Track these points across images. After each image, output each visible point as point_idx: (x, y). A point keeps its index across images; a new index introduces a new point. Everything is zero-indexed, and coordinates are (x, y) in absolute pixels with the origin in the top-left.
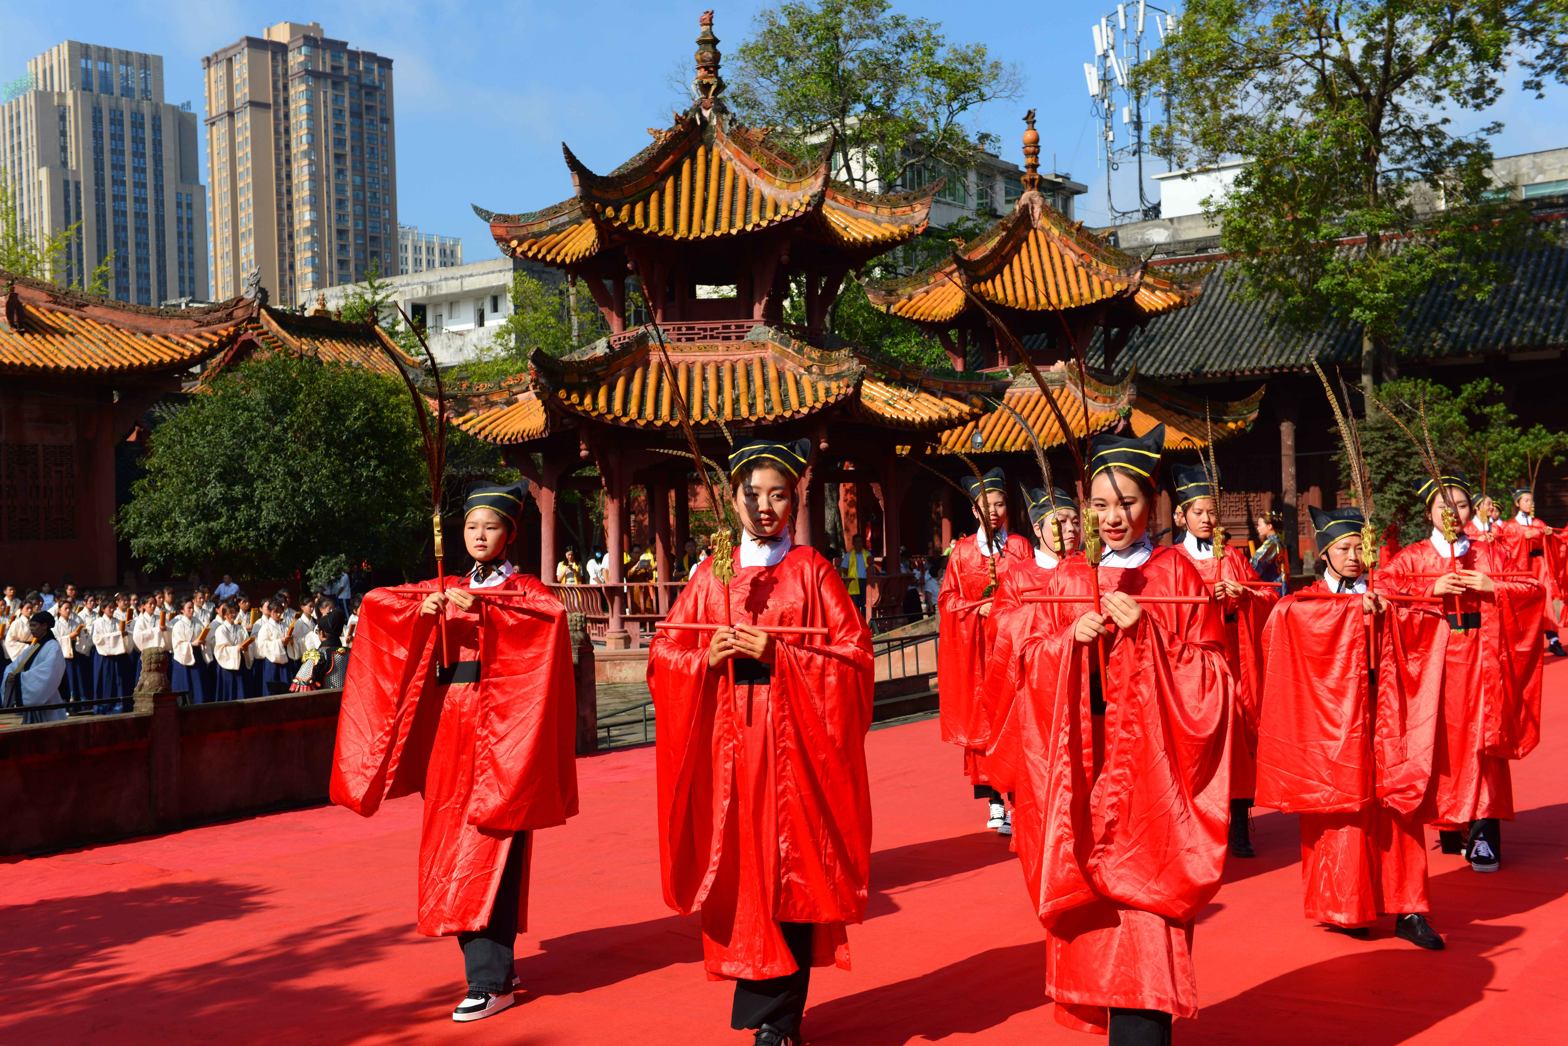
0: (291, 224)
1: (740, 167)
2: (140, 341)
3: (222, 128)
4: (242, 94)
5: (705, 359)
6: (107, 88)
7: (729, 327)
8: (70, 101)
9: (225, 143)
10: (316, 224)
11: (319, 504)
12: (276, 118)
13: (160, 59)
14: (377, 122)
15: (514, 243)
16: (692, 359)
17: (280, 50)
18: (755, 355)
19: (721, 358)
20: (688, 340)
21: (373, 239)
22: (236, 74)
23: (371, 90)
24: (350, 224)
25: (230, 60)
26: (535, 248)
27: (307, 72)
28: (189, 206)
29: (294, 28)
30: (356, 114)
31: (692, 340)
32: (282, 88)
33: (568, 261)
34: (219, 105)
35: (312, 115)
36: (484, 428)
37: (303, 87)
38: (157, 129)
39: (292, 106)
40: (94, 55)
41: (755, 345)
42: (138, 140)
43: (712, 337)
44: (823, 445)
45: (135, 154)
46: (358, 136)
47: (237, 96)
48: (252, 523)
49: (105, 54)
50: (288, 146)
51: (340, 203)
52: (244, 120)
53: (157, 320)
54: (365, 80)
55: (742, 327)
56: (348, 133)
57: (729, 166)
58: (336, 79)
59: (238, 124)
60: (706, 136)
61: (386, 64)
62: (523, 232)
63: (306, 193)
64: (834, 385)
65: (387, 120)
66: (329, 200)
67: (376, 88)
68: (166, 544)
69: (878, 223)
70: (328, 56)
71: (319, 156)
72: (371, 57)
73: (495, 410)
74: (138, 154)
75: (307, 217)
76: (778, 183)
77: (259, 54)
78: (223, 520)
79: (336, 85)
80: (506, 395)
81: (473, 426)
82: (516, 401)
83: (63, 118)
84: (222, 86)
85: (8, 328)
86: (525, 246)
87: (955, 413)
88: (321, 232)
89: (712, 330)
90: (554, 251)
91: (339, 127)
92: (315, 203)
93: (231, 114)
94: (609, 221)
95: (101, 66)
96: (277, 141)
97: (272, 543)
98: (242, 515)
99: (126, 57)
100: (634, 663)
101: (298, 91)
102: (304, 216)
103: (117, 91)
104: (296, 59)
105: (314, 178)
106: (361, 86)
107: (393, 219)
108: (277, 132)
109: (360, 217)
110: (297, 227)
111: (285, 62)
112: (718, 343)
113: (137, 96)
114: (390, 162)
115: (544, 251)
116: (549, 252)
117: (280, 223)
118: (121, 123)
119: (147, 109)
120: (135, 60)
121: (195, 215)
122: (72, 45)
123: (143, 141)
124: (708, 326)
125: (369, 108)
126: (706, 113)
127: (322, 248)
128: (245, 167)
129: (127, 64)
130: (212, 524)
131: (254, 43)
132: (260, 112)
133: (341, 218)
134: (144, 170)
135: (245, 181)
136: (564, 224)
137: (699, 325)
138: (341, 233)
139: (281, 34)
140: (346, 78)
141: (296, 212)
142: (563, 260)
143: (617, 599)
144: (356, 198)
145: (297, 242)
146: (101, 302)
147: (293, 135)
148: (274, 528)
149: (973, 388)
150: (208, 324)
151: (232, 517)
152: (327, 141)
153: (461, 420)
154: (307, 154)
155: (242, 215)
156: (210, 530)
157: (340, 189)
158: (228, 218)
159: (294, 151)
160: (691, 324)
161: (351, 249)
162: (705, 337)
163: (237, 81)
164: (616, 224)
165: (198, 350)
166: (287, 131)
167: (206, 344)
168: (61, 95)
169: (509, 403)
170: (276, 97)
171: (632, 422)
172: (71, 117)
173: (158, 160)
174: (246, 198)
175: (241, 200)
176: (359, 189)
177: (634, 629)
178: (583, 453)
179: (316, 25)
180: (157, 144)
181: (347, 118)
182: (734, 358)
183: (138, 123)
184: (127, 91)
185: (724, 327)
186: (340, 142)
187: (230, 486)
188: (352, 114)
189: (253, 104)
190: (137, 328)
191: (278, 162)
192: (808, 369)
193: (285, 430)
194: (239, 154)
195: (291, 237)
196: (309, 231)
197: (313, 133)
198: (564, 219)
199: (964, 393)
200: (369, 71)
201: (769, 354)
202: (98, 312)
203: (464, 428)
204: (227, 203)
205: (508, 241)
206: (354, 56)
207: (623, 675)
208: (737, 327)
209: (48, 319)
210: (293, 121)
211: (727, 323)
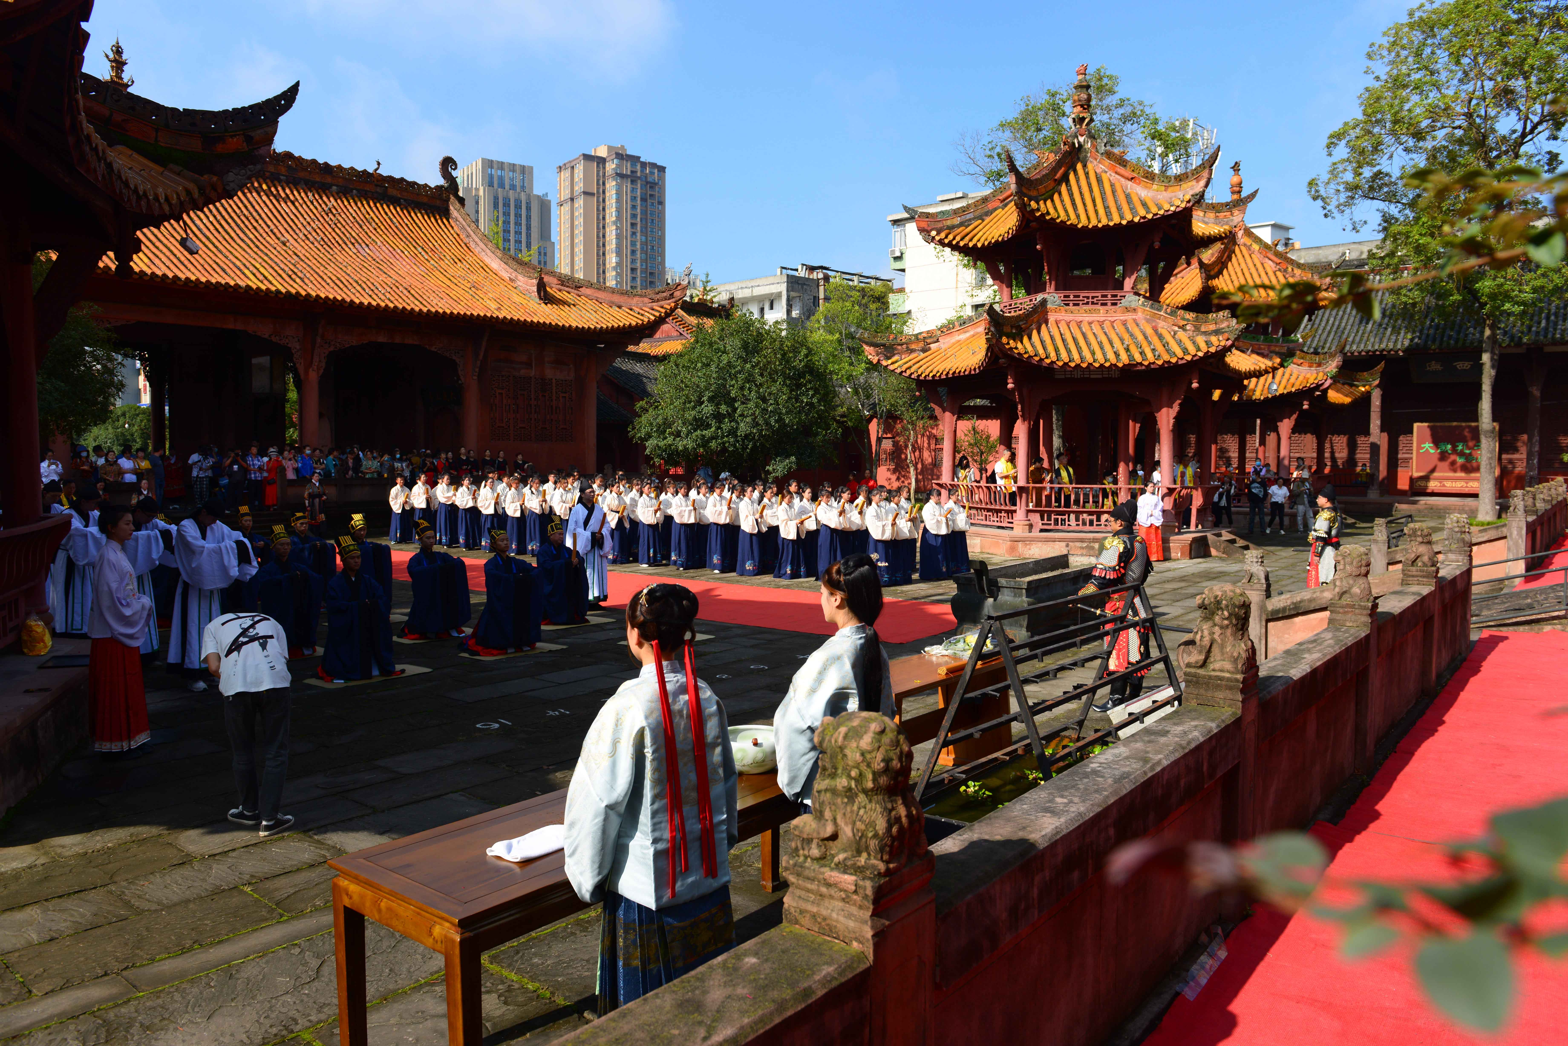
0: (604, 264)
1: (1114, 177)
2: (614, 310)
3: (567, 207)
4: (579, 187)
5: (1090, 319)
6: (502, 185)
7: (1106, 296)
8: (481, 193)
9: (568, 217)
10: (619, 264)
11: (780, 420)
12: (598, 201)
13: (532, 168)
14: (656, 204)
15: (934, 233)
16: (1080, 319)
17: (601, 161)
18: (1129, 317)
19: (1102, 319)
20: (1075, 305)
21: (651, 274)
22: (576, 176)
23: (653, 185)
24: (638, 265)
25: (573, 168)
26: (951, 237)
27: (617, 174)
28: (545, 254)
29: (610, 148)
30: (644, 200)
31: (1078, 305)
32: (602, 184)
33: (979, 245)
34: (566, 194)
35: (619, 200)
36: (910, 368)
37: (614, 183)
38: (529, 209)
39: (607, 194)
40: (495, 166)
41: (1127, 309)
42: (518, 216)
43: (1093, 303)
44: (1195, 385)
45: (516, 224)
46: (644, 212)
47: (576, 188)
48: (733, 432)
49: (501, 166)
50: (604, 218)
51: (633, 252)
52: (580, 203)
53: (626, 297)
54: (650, 179)
55: (1116, 296)
56: (639, 210)
57: (1105, 177)
58: (633, 178)
59: (576, 205)
60: (1082, 156)
61: (662, 169)
62: (940, 225)
63: (614, 246)
64: (1214, 339)
65: (661, 203)
66: (626, 251)
67: (656, 184)
68: (670, 445)
69: (1206, 223)
70: (629, 164)
71: (622, 224)
72: (653, 165)
73: (913, 355)
74: (518, 224)
75: (614, 260)
76: (1155, 187)
77: (589, 163)
78: (713, 429)
79: (632, 182)
80: (921, 344)
81: (900, 366)
82: (930, 349)
83: (477, 203)
84: (568, 183)
85: (537, 300)
86: (943, 235)
87: (1263, 367)
88: (622, 270)
89: (1093, 298)
90: (967, 238)
91: (634, 207)
92: (619, 253)
93: (572, 199)
94: (1033, 211)
95: (499, 172)
96: (598, 215)
97: (744, 448)
98: (726, 425)
99: (512, 168)
100: (1040, 544)
101: (611, 186)
102: (612, 260)
103: (507, 187)
104: (610, 167)
105: (619, 237)
106: (647, 183)
107: (663, 262)
108: (598, 210)
109: (644, 261)
110: (608, 266)
111: (604, 168)
112: (1098, 307)
113: (518, 190)
114: (662, 228)
115: (958, 238)
116: (962, 239)
117: (598, 264)
118: (509, 206)
119: (523, 197)
120: (518, 169)
121: (548, 259)
122: (483, 160)
123: (520, 216)
124: (1091, 295)
125: (651, 195)
126: (1081, 139)
127: (622, 278)
128: (579, 230)
129: (514, 171)
130: (704, 432)
131: (587, 157)
132: (589, 198)
133: (633, 261)
134: (521, 233)
135: (579, 239)
136: (970, 220)
137: (1083, 294)
138: (633, 270)
139: (602, 152)
140: (639, 178)
141: (607, 257)
142: (975, 245)
143: (1024, 495)
144: (642, 249)
145: (608, 275)
146: (590, 285)
147: (607, 211)
148: (746, 436)
149: (1273, 348)
150: (658, 301)
151: (719, 428)
152: (627, 215)
153: (890, 362)
154: (615, 223)
155: (576, 259)
156: (703, 436)
157: (633, 244)
158: (568, 261)
159: (607, 221)
160: (1077, 293)
161: (638, 280)
162: (1087, 303)
163: (576, 179)
164: (1038, 214)
165: (653, 318)
166: (604, 209)
167: (657, 314)
168: (477, 189)
169: (924, 350)
170: (598, 189)
171: (1052, 362)
172: (481, 202)
173: (529, 228)
174: (579, 249)
175: (576, 250)
176: (644, 244)
177: (1036, 518)
178: (1010, 386)
179: (623, 147)
180: (529, 218)
181: (639, 202)
182: (1112, 319)
183: (518, 206)
184: (513, 187)
185: (1103, 296)
186: (634, 216)
187: (718, 405)
188: (642, 199)
189: (585, 193)
190: (613, 303)
191: (598, 228)
192: (1183, 328)
193: (753, 367)
194: (576, 223)
195: (604, 272)
196: (615, 268)
197: (619, 210)
198: (971, 216)
199: (1266, 352)
200: (652, 173)
201: (1140, 315)
202: (588, 291)
203: (892, 367)
204: (568, 252)
205: (929, 232)
206: (644, 165)
207: (1031, 552)
208: (1113, 296)
209: (558, 295)
210: (607, 203)
211: (1105, 293)
